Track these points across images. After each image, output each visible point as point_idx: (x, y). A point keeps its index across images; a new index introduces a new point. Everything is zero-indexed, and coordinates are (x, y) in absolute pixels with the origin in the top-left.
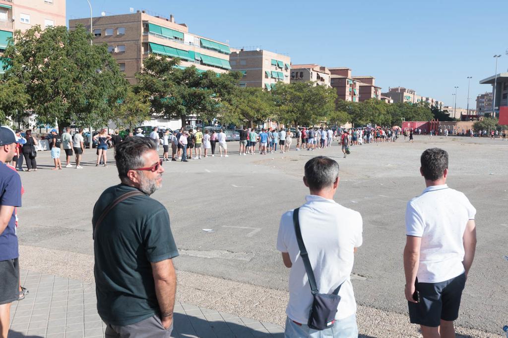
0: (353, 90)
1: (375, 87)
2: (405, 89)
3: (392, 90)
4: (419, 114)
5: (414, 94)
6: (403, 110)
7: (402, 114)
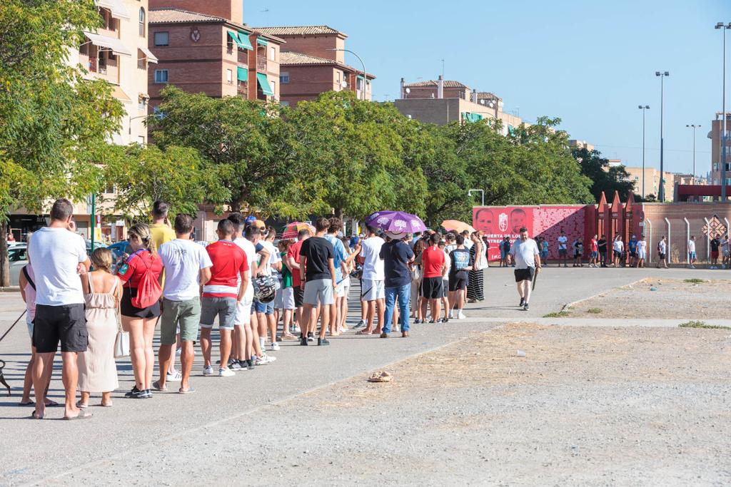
0: (252, 78)
1: (347, 72)
2: (463, 89)
3: (415, 89)
4: (538, 174)
5: (496, 107)
6: (475, 157)
7: (470, 170)
